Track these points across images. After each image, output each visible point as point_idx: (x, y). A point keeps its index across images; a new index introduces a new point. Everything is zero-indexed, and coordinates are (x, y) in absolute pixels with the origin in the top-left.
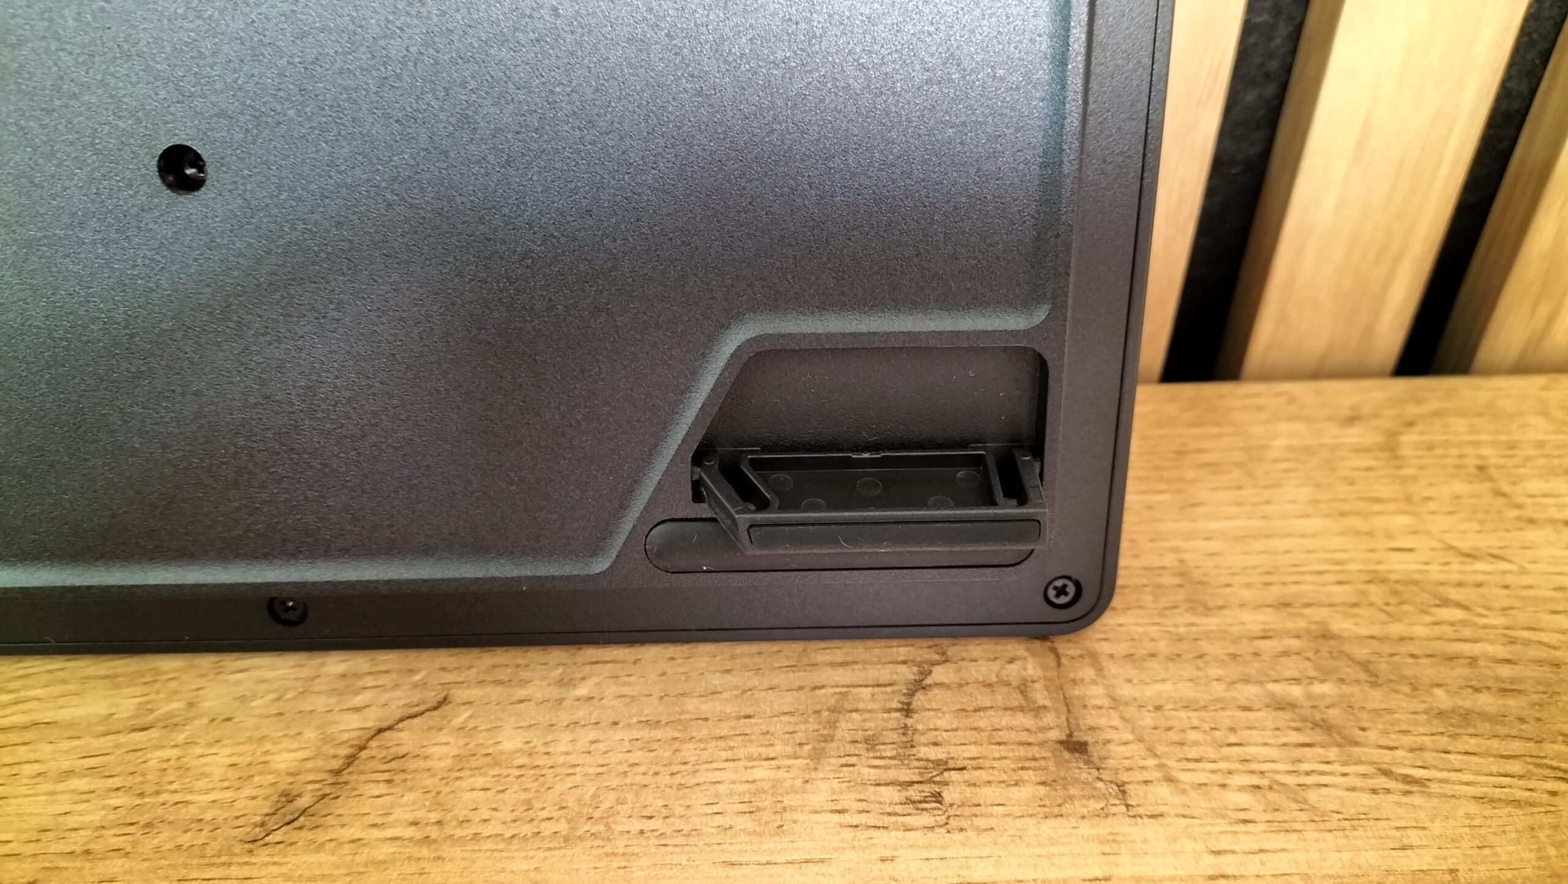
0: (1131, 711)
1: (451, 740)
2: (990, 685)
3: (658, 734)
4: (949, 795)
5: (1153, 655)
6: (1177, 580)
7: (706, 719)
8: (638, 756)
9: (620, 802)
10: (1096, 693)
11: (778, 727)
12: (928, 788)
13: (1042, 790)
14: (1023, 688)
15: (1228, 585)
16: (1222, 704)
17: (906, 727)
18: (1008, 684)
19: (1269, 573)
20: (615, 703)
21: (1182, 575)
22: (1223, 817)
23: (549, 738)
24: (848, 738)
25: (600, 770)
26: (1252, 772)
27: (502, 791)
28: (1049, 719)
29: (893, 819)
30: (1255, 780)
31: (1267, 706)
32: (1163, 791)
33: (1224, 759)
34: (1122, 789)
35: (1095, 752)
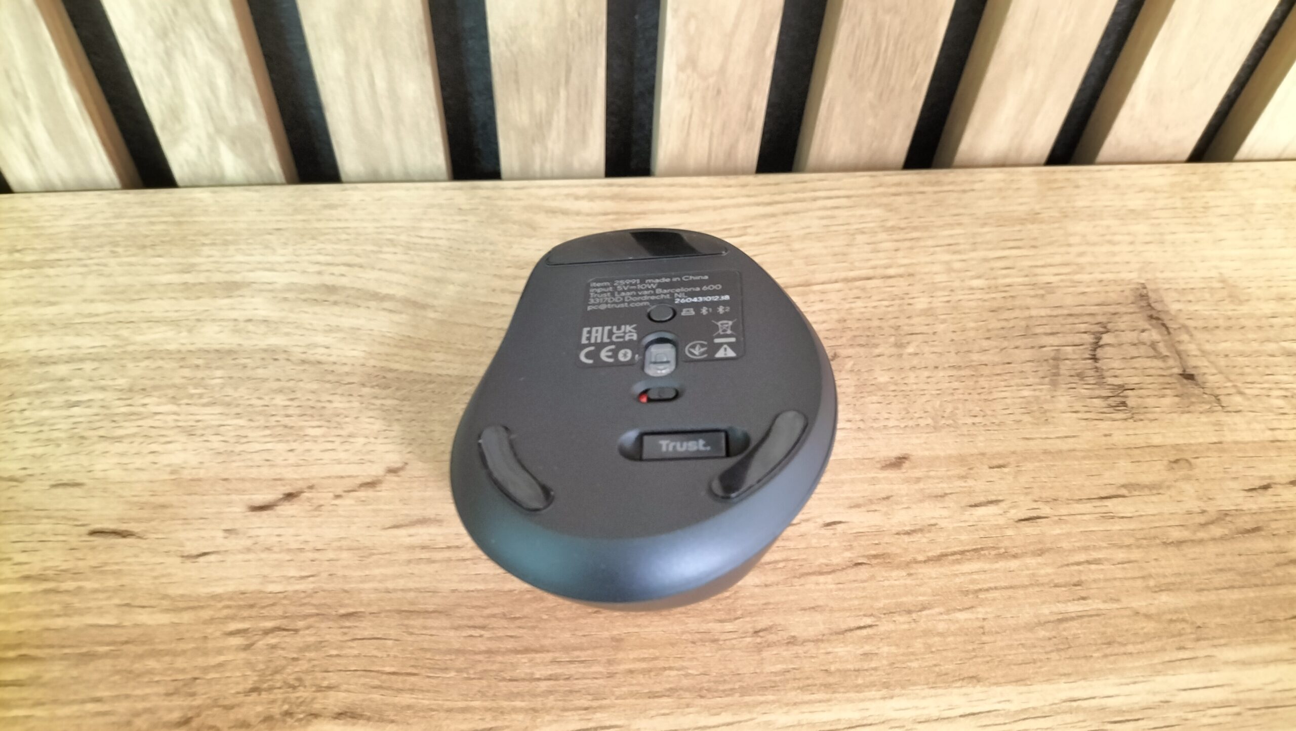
0: (1213, 358)
1: (848, 377)
2: (1135, 345)
3: (962, 373)
4: (1131, 402)
5: (1217, 327)
6: (1220, 285)
7: (986, 365)
8: (956, 385)
9: (957, 409)
10: (1192, 348)
11: (1028, 367)
12: (1119, 399)
13: (1177, 399)
14: (1153, 345)
15: (1249, 288)
16: (1258, 353)
17: (1096, 368)
18: (1144, 344)
19: (1269, 281)
20: (932, 356)
21: (1223, 281)
22: (1271, 411)
23: (903, 376)
24: (1067, 373)
25: (938, 392)
26: (1281, 389)
27: (889, 404)
28: (1171, 362)
29: (1104, 415)
30: (1284, 393)
31: (1283, 355)
32: (1238, 399)
33: (1267, 382)
34: (1217, 398)
35: (1199, 379)
